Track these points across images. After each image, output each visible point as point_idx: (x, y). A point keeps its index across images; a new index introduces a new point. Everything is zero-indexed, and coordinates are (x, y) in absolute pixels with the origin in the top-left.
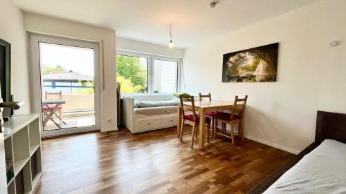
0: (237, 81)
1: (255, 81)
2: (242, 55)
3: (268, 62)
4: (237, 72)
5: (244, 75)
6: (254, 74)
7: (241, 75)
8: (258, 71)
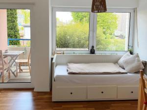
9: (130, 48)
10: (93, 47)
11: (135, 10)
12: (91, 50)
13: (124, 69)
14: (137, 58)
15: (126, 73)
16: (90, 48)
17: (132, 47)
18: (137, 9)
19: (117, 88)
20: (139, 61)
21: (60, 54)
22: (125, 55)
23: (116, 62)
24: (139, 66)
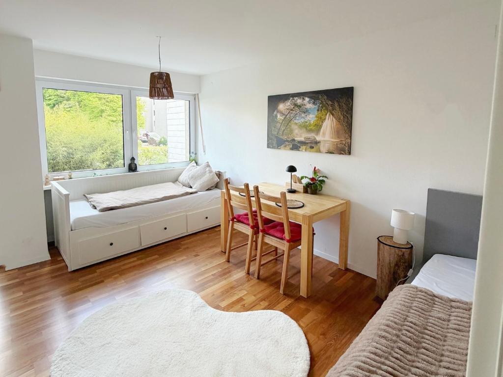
0: (292, 149)
1: (319, 151)
2: (299, 101)
3: (338, 120)
4: (291, 131)
5: (302, 139)
6: (318, 138)
7: (298, 139)
8: (324, 134)
9: (193, 155)
10: (133, 159)
11: (196, 97)
12: (130, 166)
13: (191, 187)
14: (208, 169)
15: (196, 192)
16: (128, 162)
17: (196, 154)
18: (199, 95)
19: (187, 216)
20: (211, 172)
21: (64, 179)
22: (188, 167)
23: (175, 181)
24: (213, 178)
